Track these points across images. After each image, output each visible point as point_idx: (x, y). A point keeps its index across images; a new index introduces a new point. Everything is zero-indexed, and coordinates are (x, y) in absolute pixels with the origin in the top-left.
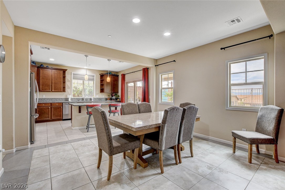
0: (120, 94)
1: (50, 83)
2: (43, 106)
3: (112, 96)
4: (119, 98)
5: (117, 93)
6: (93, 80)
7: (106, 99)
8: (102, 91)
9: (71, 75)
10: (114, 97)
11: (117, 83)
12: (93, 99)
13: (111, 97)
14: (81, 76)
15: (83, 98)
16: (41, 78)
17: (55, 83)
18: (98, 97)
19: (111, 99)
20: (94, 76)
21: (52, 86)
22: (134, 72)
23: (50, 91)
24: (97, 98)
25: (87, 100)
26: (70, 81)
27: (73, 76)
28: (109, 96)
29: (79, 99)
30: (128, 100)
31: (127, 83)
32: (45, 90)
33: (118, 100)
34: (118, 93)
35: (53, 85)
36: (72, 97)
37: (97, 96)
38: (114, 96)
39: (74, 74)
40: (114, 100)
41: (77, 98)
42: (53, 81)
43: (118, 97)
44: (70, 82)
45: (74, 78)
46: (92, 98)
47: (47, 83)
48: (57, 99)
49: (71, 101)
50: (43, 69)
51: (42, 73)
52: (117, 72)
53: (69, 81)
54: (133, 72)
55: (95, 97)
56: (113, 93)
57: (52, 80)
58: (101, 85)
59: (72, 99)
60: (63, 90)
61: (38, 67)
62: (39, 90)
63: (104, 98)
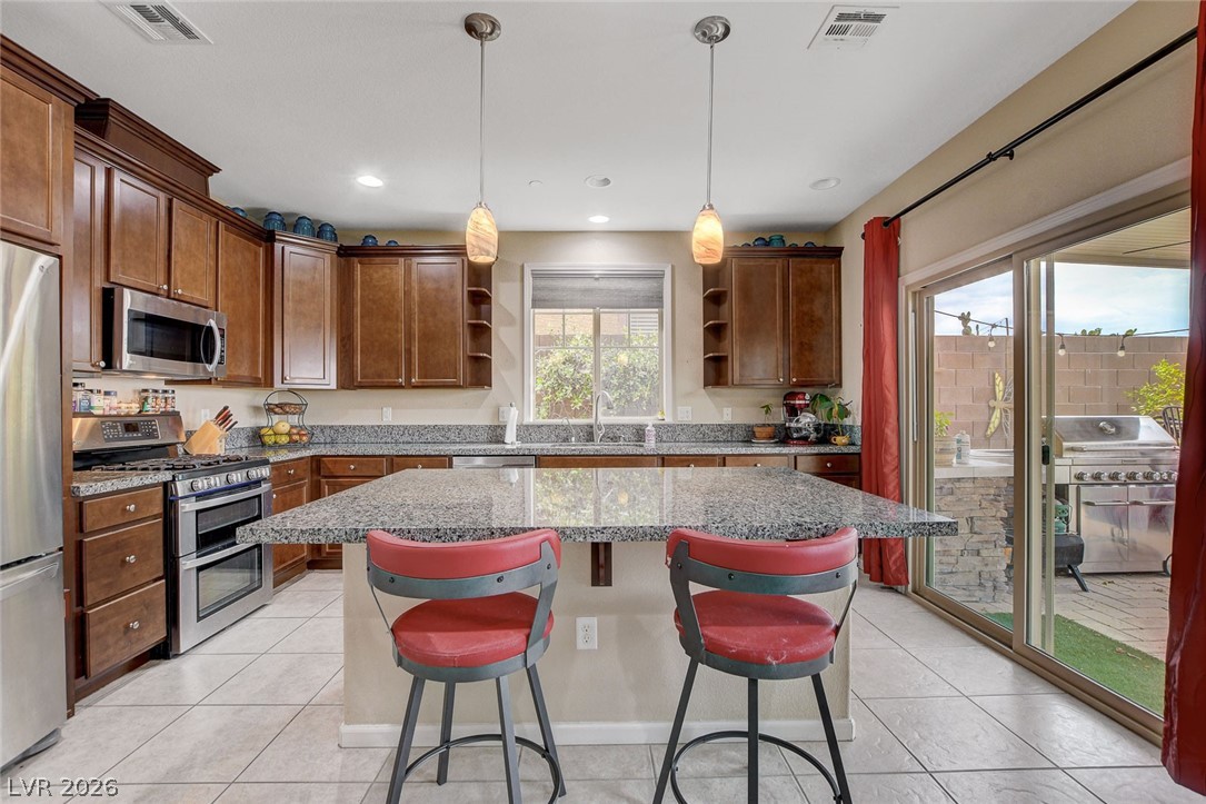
0: (852, 391)
1: (402, 335)
2: (350, 474)
3: (793, 411)
4: (842, 431)
5: (828, 391)
6: (655, 300)
7: (749, 436)
8: (716, 372)
9: (518, 284)
10: (806, 420)
11: (827, 306)
12: (650, 431)
13: (780, 416)
14: (579, 284)
15: (592, 427)
16: (358, 310)
17: (428, 337)
18: (686, 415)
19: (783, 436)
20: (659, 276)
21: (409, 351)
22: (1008, 152)
23: (400, 387)
24: (684, 427)
25: (615, 439)
26: (517, 314)
27: (534, 289)
28: (767, 409)
29: (566, 428)
30: (936, 446)
31: (925, 292)
32: (380, 376)
33: (840, 440)
34: (840, 385)
35: (416, 350)
36: (530, 419)
37: (679, 408)
38: (803, 408)
39: (536, 275)
40: (804, 440)
41: (557, 427)
42: (416, 327)
43: (834, 421)
44: (518, 327)
45: (537, 303)
46: (649, 421)
47: (386, 336)
48: (449, 428)
49: (518, 444)
50: (366, 259)
51: (362, 282)
52: (831, 229)
53: (511, 322)
54: (991, 158)
55: (669, 420)
56: (795, 385)
57: (409, 318)
58: (707, 330)
59: (525, 431)
60: (479, 373)
61: (345, 253)
62: (348, 381)
63: (732, 428)
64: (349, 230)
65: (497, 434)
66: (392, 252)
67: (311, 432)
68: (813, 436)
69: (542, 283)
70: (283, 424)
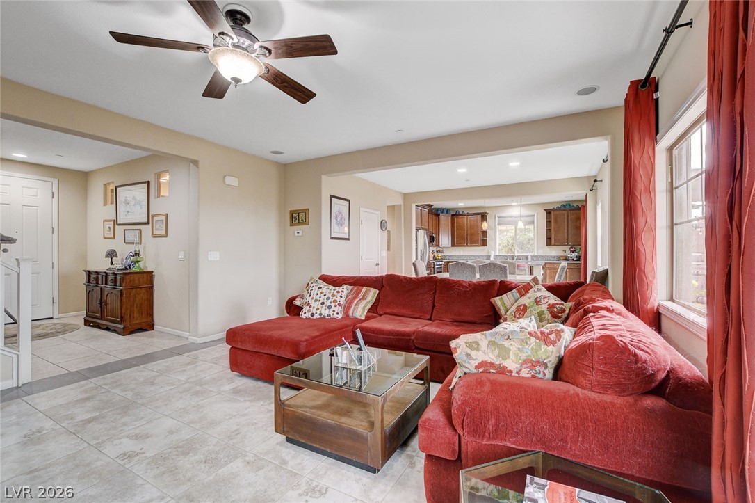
1: (466, 234)
3: (571, 252)
6: (532, 222)
7: (558, 258)
8: (549, 243)
9: (494, 220)
10: (574, 254)
12: (530, 258)
13: (568, 253)
14: (510, 219)
15: (513, 256)
16: (456, 228)
17: (472, 234)
18: (541, 253)
19: (567, 259)
20: (534, 216)
21: (467, 239)
23: (465, 246)
24: (540, 256)
25: (519, 259)
26: (494, 228)
27: (498, 221)
28: (565, 252)
32: (461, 244)
35: (469, 237)
36: (497, 254)
37: (539, 251)
38: (573, 251)
39: (498, 217)
40: (573, 260)
41: (505, 256)
42: (469, 232)
44: (494, 230)
45: (499, 224)
46: (530, 255)
47: (462, 234)
48: (476, 256)
50: (457, 217)
51: (456, 222)
53: (492, 229)
55: (536, 254)
57: (467, 230)
58: (547, 230)
59: (496, 257)
60: (484, 243)
61: (453, 216)
62: (453, 245)
63: (554, 257)
64: (453, 209)
65: (488, 257)
66: (463, 215)
67: (445, 256)
68: (575, 259)
69: (502, 219)
70: (440, 254)
